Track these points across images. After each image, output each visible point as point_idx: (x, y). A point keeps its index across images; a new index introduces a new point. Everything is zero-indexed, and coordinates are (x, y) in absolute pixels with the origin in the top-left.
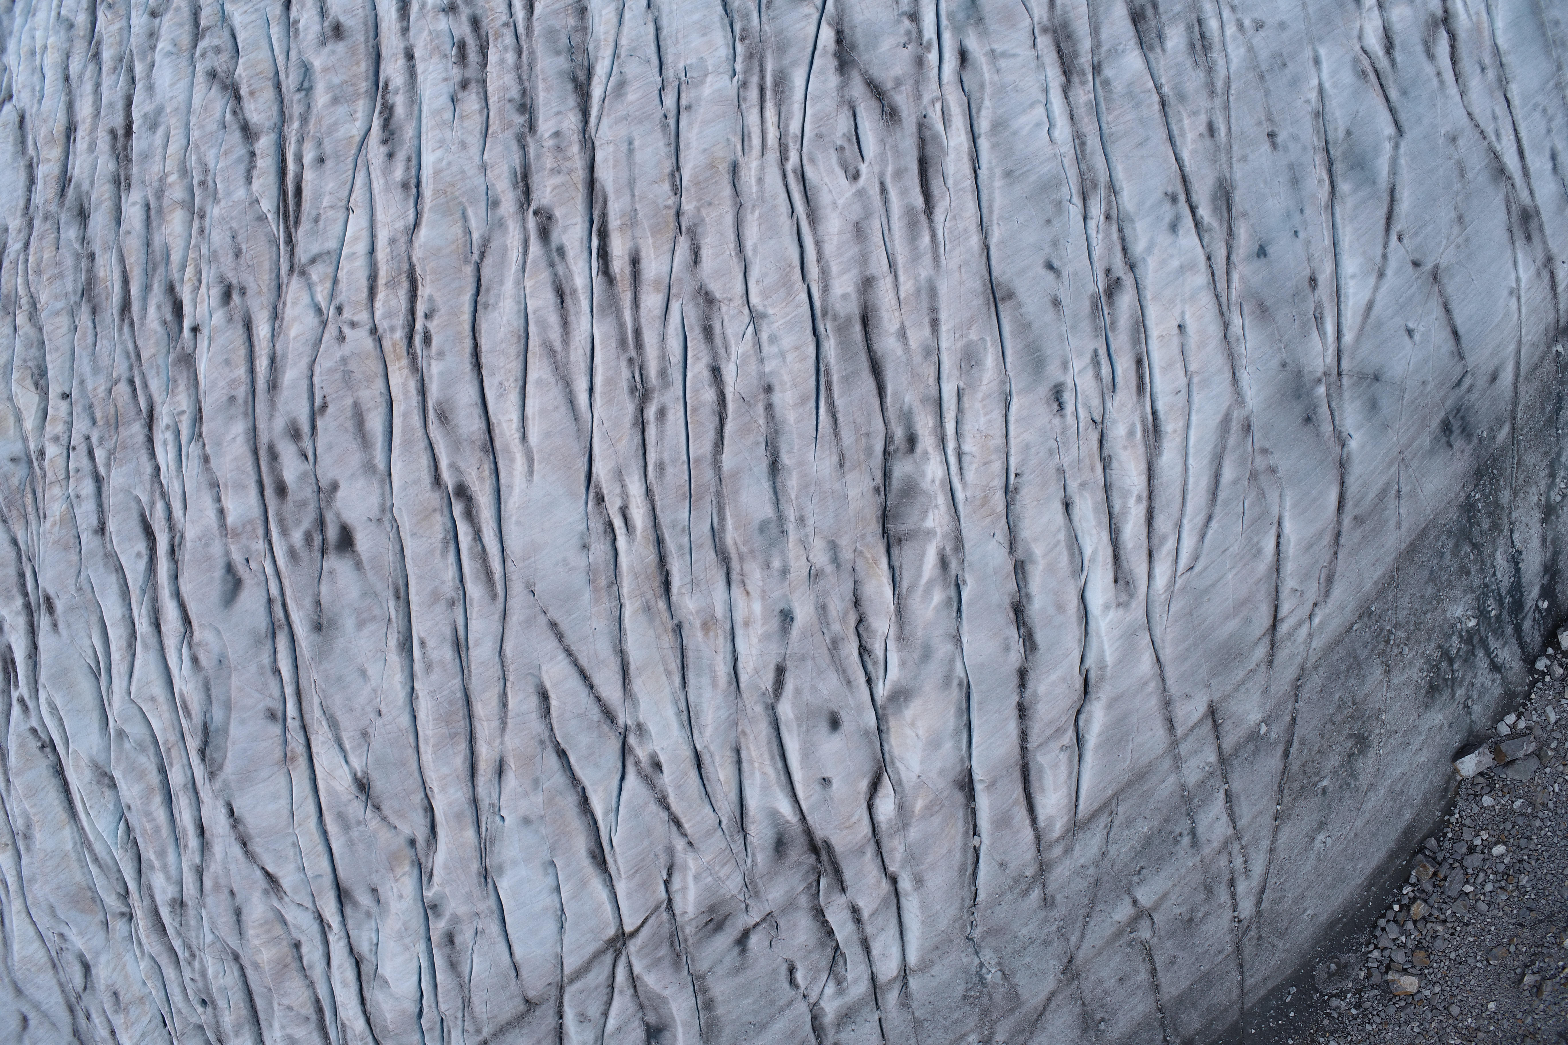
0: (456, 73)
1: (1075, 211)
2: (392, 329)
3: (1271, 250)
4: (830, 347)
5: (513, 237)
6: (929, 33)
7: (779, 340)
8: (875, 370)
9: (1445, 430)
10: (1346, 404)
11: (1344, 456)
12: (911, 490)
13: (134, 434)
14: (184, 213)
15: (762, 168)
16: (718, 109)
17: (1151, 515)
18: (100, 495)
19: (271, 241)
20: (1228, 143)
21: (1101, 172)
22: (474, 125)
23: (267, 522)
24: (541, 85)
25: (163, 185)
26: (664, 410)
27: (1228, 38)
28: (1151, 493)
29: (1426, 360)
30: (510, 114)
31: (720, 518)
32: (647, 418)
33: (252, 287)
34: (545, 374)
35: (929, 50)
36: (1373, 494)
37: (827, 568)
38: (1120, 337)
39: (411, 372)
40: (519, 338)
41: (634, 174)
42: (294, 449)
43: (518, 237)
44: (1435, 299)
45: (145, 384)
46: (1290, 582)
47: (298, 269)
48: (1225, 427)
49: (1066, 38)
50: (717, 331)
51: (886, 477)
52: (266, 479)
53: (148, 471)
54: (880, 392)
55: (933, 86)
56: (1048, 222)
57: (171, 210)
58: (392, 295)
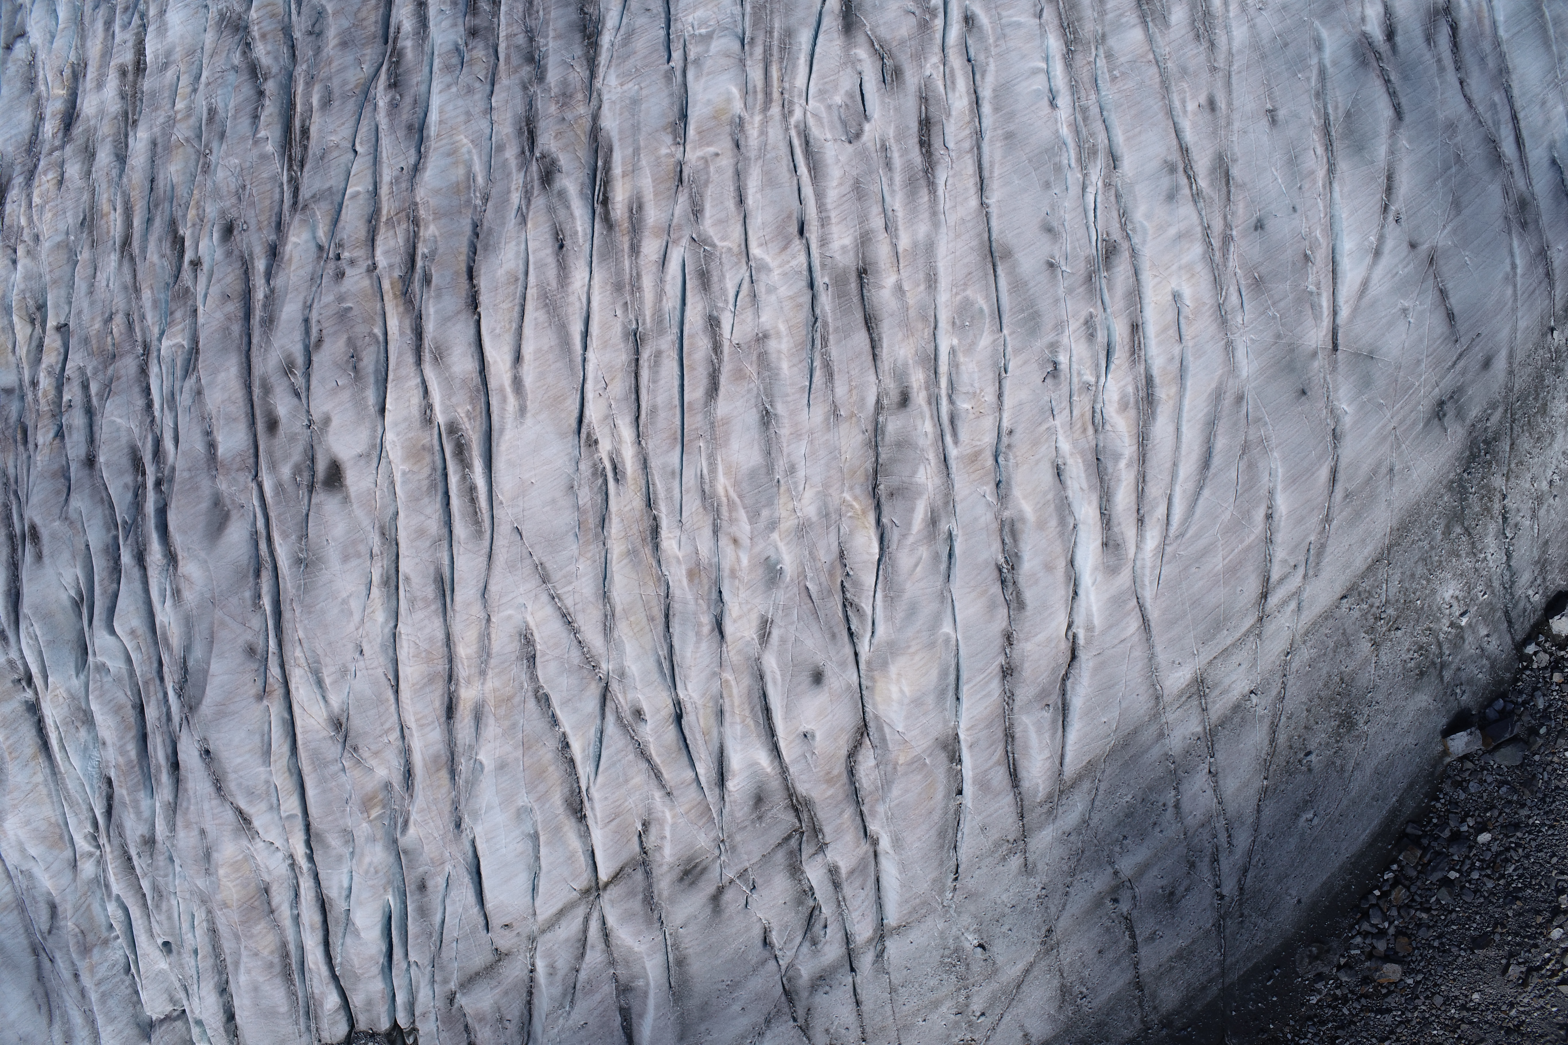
0: (465, 21)
1: (1073, 178)
2: (391, 267)
4: (827, 299)
5: (516, 181)
7: (776, 289)
8: (870, 322)
9: (1439, 411)
10: (1340, 379)
11: (1338, 431)
12: (903, 444)
13: (128, 365)
14: (190, 150)
15: (765, 122)
16: (724, 61)
17: (1142, 479)
18: (91, 426)
19: (274, 178)
20: (1228, 116)
21: (1101, 139)
22: (481, 71)
23: (256, 455)
24: (551, 34)
25: (171, 122)
26: (658, 354)
27: (1231, 15)
28: (1142, 457)
29: (1421, 340)
30: (516, 60)
31: (710, 464)
32: (641, 362)
33: (253, 223)
34: (541, 315)
35: (934, 16)
36: (1365, 469)
37: (814, 519)
38: (1116, 301)
39: (407, 311)
40: (517, 280)
41: (639, 123)
42: (287, 383)
43: (521, 181)
44: (1431, 281)
45: (143, 318)
46: (1280, 553)
47: (301, 206)
48: (1218, 395)
49: (1071, 8)
50: (715, 279)
51: (877, 430)
52: (258, 412)
53: (140, 402)
54: (874, 345)
55: (937, 49)
56: (1047, 185)
57: (177, 147)
58: (391, 233)
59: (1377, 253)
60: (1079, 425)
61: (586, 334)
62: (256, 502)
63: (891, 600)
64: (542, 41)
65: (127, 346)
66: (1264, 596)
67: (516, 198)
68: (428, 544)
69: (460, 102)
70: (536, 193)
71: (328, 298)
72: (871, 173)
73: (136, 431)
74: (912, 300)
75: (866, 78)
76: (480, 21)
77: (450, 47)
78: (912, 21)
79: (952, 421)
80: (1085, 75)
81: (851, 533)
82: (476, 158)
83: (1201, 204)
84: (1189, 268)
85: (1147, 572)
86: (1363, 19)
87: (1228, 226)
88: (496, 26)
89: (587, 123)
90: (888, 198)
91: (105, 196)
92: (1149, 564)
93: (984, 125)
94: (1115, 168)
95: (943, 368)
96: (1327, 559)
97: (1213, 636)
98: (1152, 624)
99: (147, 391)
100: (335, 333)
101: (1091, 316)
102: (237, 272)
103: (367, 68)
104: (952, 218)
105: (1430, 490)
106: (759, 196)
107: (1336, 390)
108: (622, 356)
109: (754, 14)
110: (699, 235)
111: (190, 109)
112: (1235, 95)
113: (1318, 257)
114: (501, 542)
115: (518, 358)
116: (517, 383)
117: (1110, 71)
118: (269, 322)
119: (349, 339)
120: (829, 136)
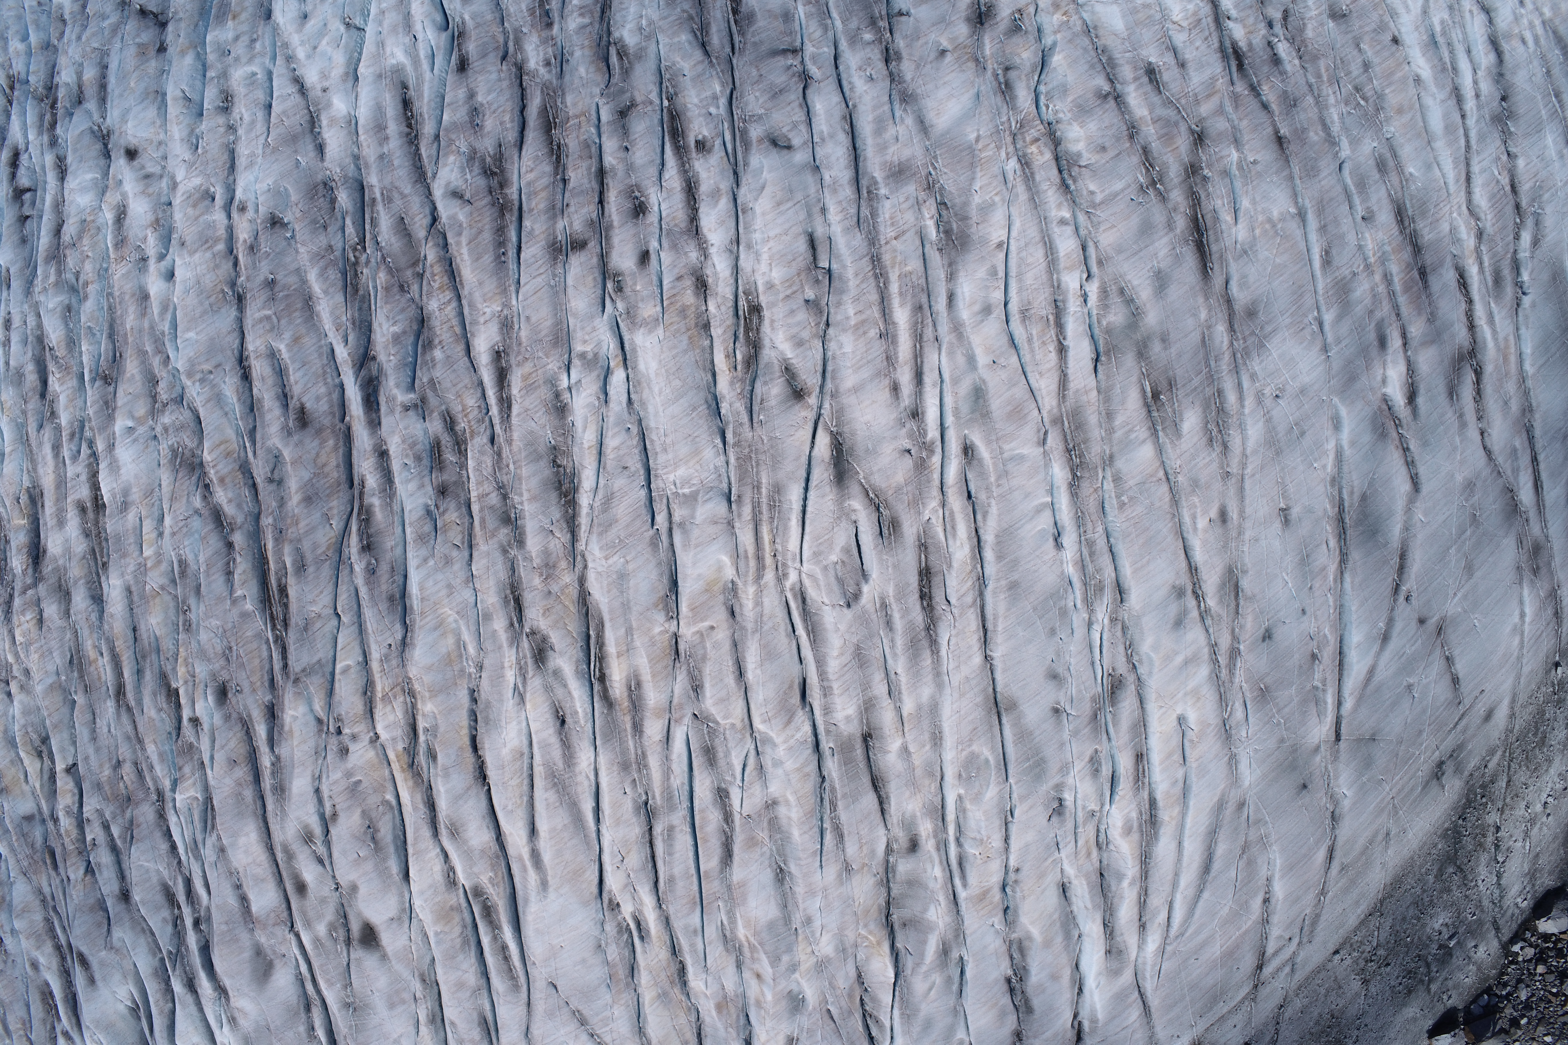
0: (432, 480)
1: (1079, 619)
2: (394, 740)
3: (1277, 632)
4: (832, 766)
6: (933, 432)
7: (782, 763)
8: (877, 784)
9: (1438, 772)
10: (1341, 766)
11: (1337, 812)
12: (913, 883)
13: (146, 813)
14: (168, 598)
15: (760, 592)
16: (712, 530)
17: (1144, 893)
18: (119, 863)
19: (258, 636)
20: (1240, 526)
21: (1109, 574)
22: (456, 536)
23: (289, 908)
24: (526, 496)
25: (142, 569)
26: (671, 829)
27: (1247, 411)
28: (1145, 874)
29: (1424, 711)
30: (492, 523)
31: (730, 918)
32: (654, 833)
33: (246, 686)
34: (552, 796)
35: (932, 452)
36: (1362, 841)
37: (832, 955)
38: (1121, 735)
39: (416, 784)
40: (522, 754)
41: (629, 601)
42: (309, 851)
43: (514, 658)
44: (1438, 652)
45: (151, 768)
46: (1276, 931)
47: (292, 677)
48: (1220, 806)
49: (1077, 428)
50: (720, 755)
51: (888, 869)
52: (284, 874)
53: (164, 846)
54: (882, 803)
55: (935, 492)
56: (1053, 632)
57: (154, 597)
58: (389, 708)
59: (1385, 638)
60: (1083, 852)
61: (597, 809)
62: (297, 951)
63: (908, 1017)
64: (517, 499)
65: (141, 795)
66: (1260, 967)
67: (511, 676)
68: (468, 994)
69: (440, 576)
70: (531, 674)
71: (336, 775)
72: (871, 636)
73: (165, 873)
74: (918, 760)
75: (860, 529)
76: (448, 476)
77: (421, 512)
78: (908, 462)
79: (960, 864)
80: (1092, 505)
81: (867, 959)
82: (464, 629)
83: (1209, 622)
84: (1195, 693)
85: (1148, 968)
86: (1384, 381)
87: (1235, 638)
88: (465, 479)
89: (573, 592)
90: (890, 661)
91: (89, 642)
92: (1150, 962)
93: (987, 572)
94: (1122, 601)
95: (951, 816)
96: (1322, 925)
97: (1211, 1008)
98: (1153, 1010)
99: (168, 834)
100: (349, 808)
101: (1096, 751)
102: (239, 735)
103: (337, 524)
104: (956, 679)
105: (1425, 843)
106: (758, 671)
107: (1337, 778)
108: (635, 830)
109: (739, 467)
110: (701, 712)
111: (158, 554)
112: (1247, 501)
113: (1325, 654)
114: (536, 995)
115: (533, 831)
116: (535, 855)
117: (1118, 497)
118: (280, 790)
119: (363, 812)
120: (827, 601)
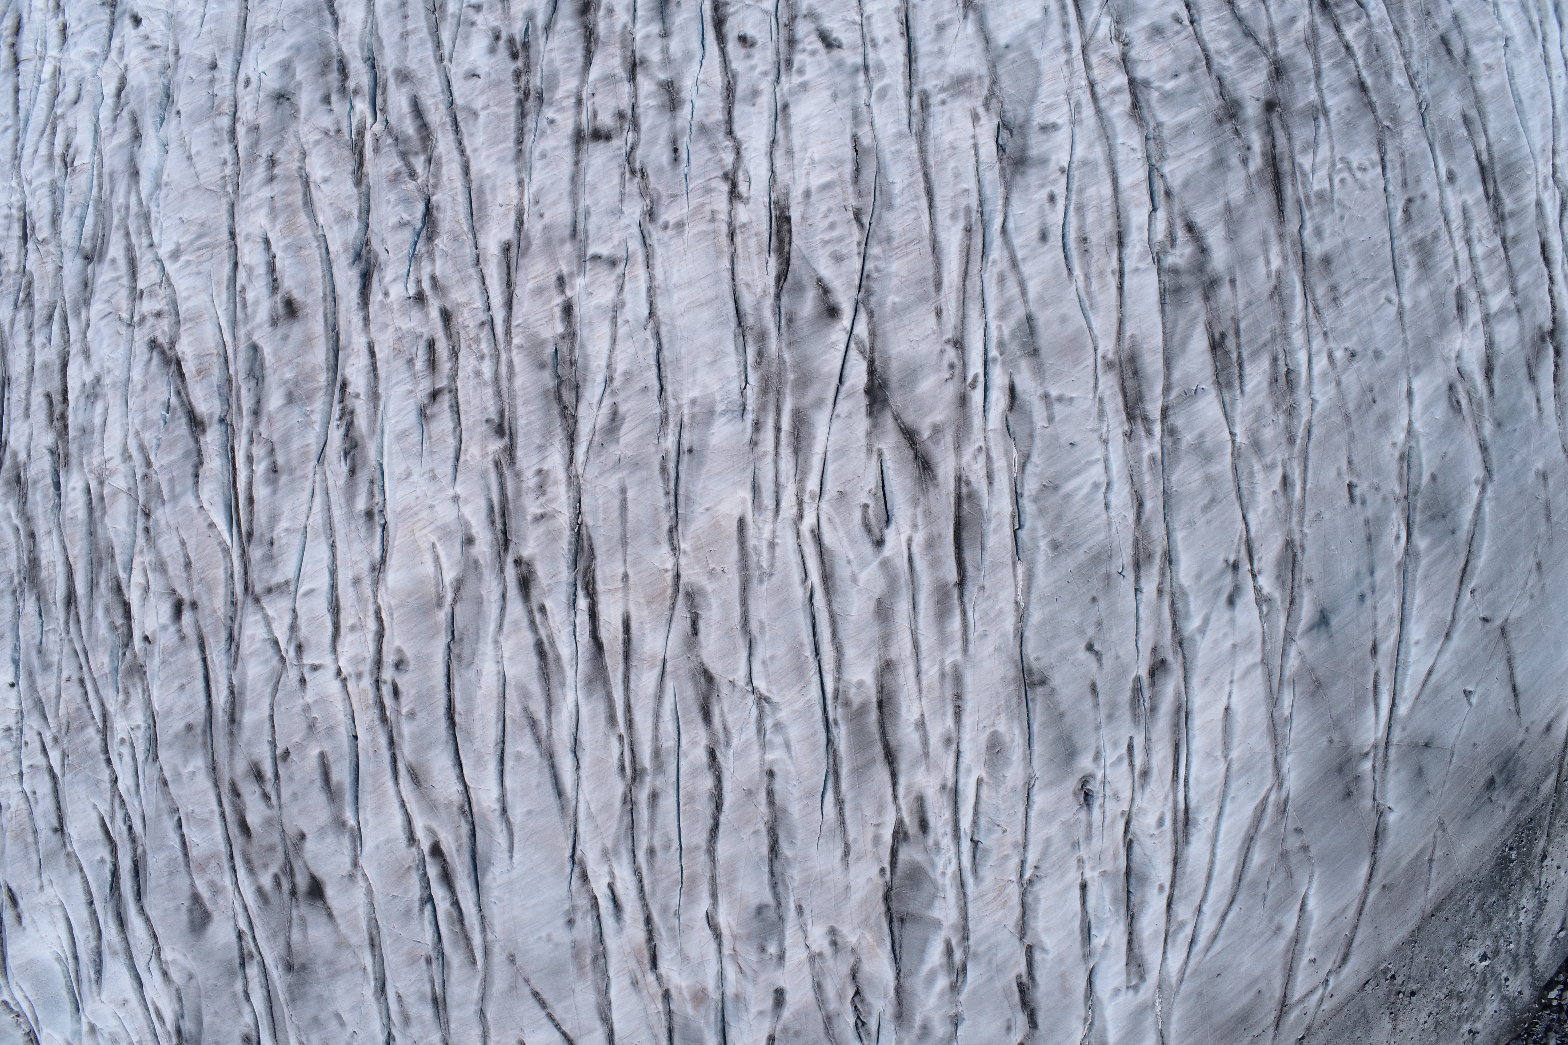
0: (425, 386)
1: (1125, 584)
2: (359, 676)
3: (1334, 621)
4: (841, 736)
5: (490, 589)
6: (976, 367)
7: (783, 728)
8: (890, 754)
10: (1390, 776)
11: (1381, 829)
14: (127, 499)
15: (776, 531)
26: (656, 793)
27: (1316, 373)
29: (1481, 720)
30: (482, 432)
34: (526, 742)
35: (973, 389)
36: (1407, 858)
42: (257, 789)
47: (253, 596)
52: (229, 816)
53: (106, 779)
58: (355, 638)
59: (1448, 636)
60: (1110, 851)
74: (935, 733)
89: (568, 517)
94: (1171, 571)
107: (1384, 789)
113: (1385, 647)
114: (494, 970)
